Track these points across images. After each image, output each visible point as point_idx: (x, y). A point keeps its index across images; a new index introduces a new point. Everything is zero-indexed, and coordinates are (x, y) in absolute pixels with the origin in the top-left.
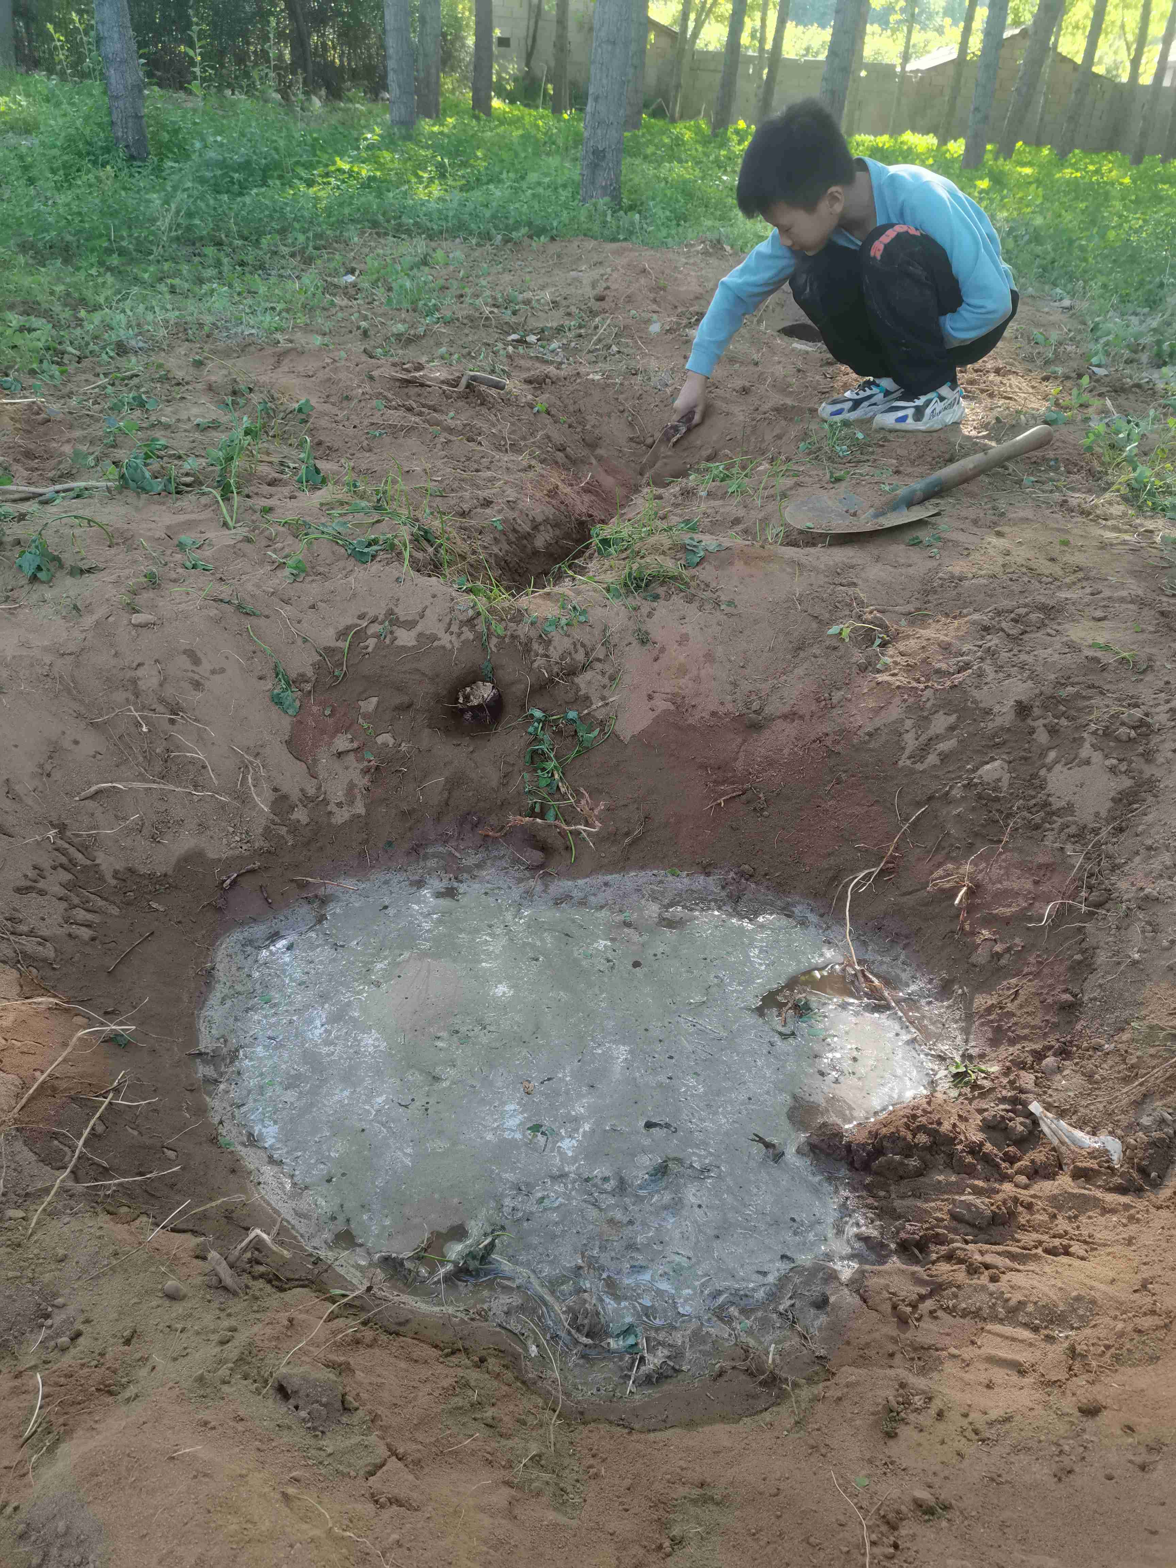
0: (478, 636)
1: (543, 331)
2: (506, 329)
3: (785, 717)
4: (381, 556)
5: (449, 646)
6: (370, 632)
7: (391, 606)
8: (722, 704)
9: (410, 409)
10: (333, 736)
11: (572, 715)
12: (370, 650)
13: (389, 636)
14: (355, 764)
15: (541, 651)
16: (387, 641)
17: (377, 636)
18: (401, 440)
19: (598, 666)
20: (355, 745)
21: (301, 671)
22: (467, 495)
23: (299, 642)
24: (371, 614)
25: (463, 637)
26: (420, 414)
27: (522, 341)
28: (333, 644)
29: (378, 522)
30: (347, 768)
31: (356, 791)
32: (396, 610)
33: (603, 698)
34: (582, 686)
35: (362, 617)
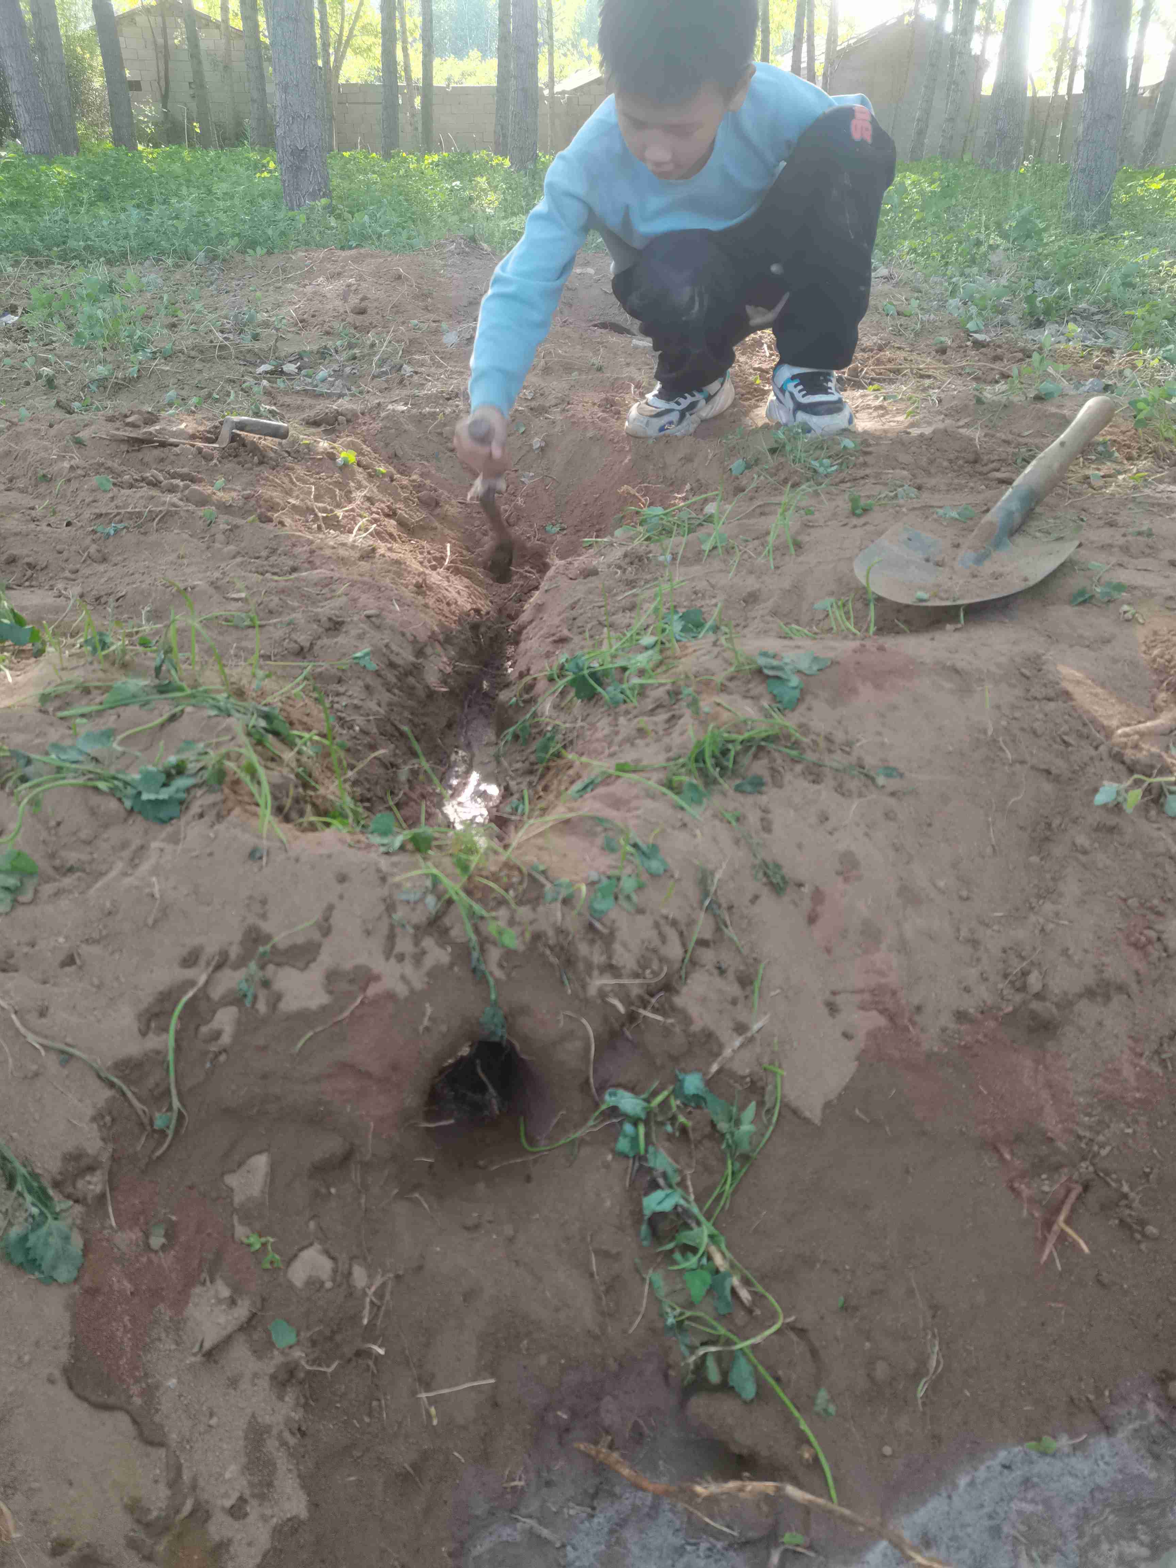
0: (462, 952)
1: (301, 358)
2: (252, 359)
3: (1090, 993)
4: (202, 800)
5: (402, 990)
6: (216, 993)
7: (252, 920)
8: (967, 990)
9: (154, 484)
10: (181, 1301)
11: (693, 1083)
12: (226, 1039)
13: (262, 994)
14: (252, 1365)
15: (598, 958)
16: (262, 1007)
17: (236, 999)
18: (153, 537)
19: (708, 956)
20: (242, 1311)
21: (69, 1146)
22: (298, 616)
23: (52, 1063)
24: (211, 949)
25: (429, 962)
26: (172, 490)
27: (277, 372)
28: (134, 1048)
29: (173, 718)
30: (234, 1382)
31: (271, 1445)
32: (266, 927)
33: (740, 1028)
34: (694, 1010)
35: (190, 960)
